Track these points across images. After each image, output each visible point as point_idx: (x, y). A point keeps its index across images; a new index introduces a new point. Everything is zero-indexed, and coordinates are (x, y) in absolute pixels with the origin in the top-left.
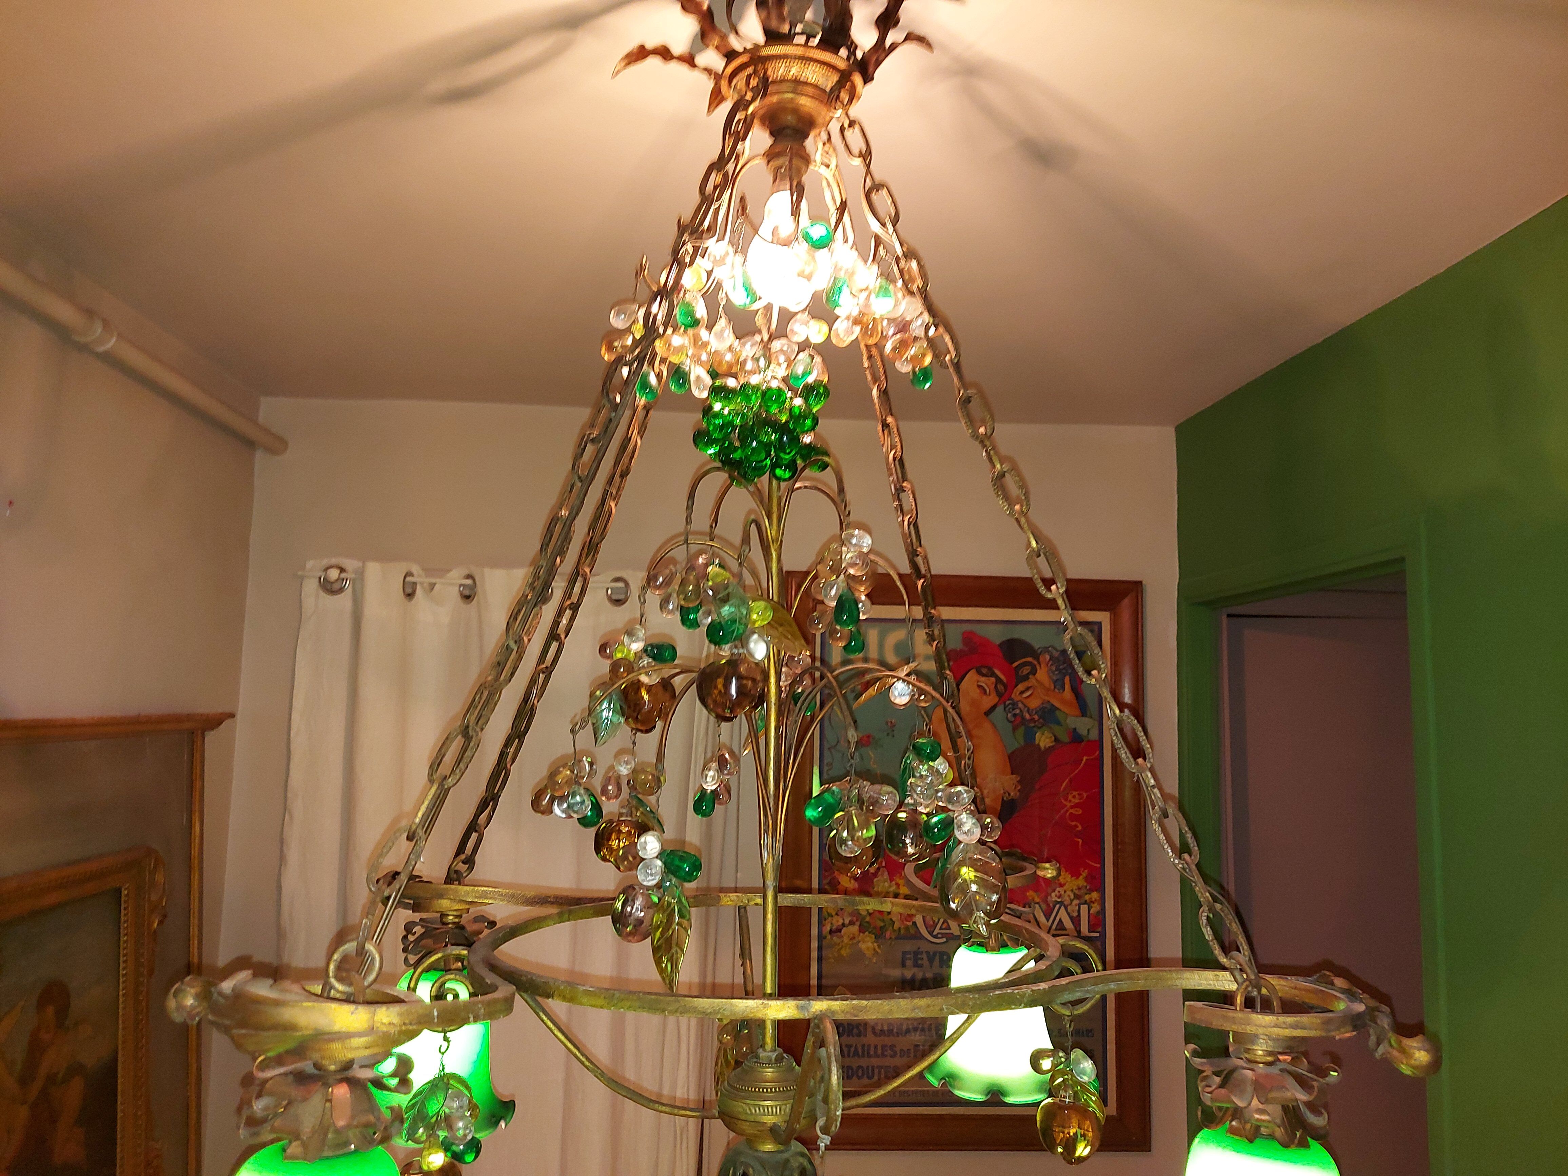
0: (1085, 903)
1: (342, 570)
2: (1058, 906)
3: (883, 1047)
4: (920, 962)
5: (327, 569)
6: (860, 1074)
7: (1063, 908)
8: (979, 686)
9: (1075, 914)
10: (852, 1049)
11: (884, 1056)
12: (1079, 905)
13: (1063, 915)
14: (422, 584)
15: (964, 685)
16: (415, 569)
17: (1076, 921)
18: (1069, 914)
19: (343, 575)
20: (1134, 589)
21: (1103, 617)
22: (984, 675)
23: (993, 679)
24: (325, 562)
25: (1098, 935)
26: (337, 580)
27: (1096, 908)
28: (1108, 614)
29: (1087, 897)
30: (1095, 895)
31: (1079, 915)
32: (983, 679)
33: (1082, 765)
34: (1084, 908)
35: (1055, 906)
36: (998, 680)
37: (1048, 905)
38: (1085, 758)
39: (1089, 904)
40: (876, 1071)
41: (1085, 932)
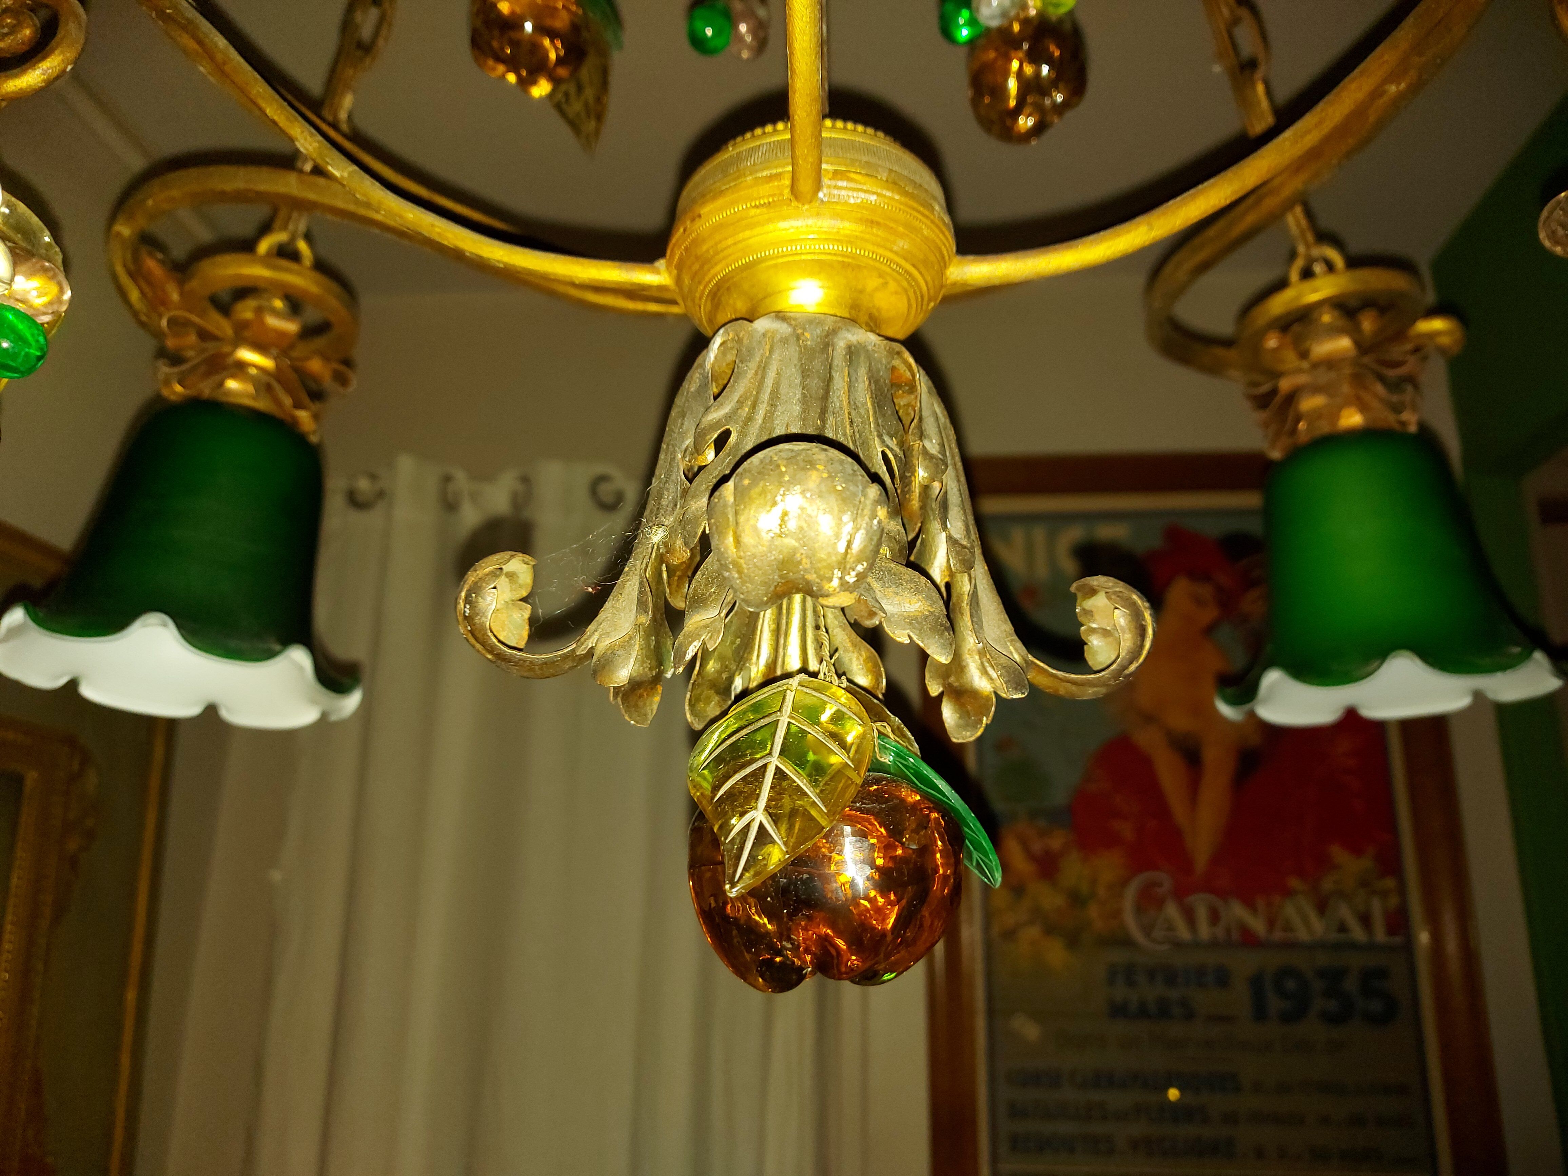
2: (1335, 898)
4: (1133, 978)
6: (1055, 1146)
7: (1343, 900)
9: (1363, 910)
11: (1090, 1120)
12: (1368, 897)
13: (1345, 912)
17: (1366, 920)
18: (1353, 909)
25: (1402, 940)
27: (1393, 901)
30: (1389, 883)
31: (1369, 912)
34: (1376, 901)
35: (1330, 899)
39: (1384, 894)
40: (1079, 1142)
41: (1380, 935)
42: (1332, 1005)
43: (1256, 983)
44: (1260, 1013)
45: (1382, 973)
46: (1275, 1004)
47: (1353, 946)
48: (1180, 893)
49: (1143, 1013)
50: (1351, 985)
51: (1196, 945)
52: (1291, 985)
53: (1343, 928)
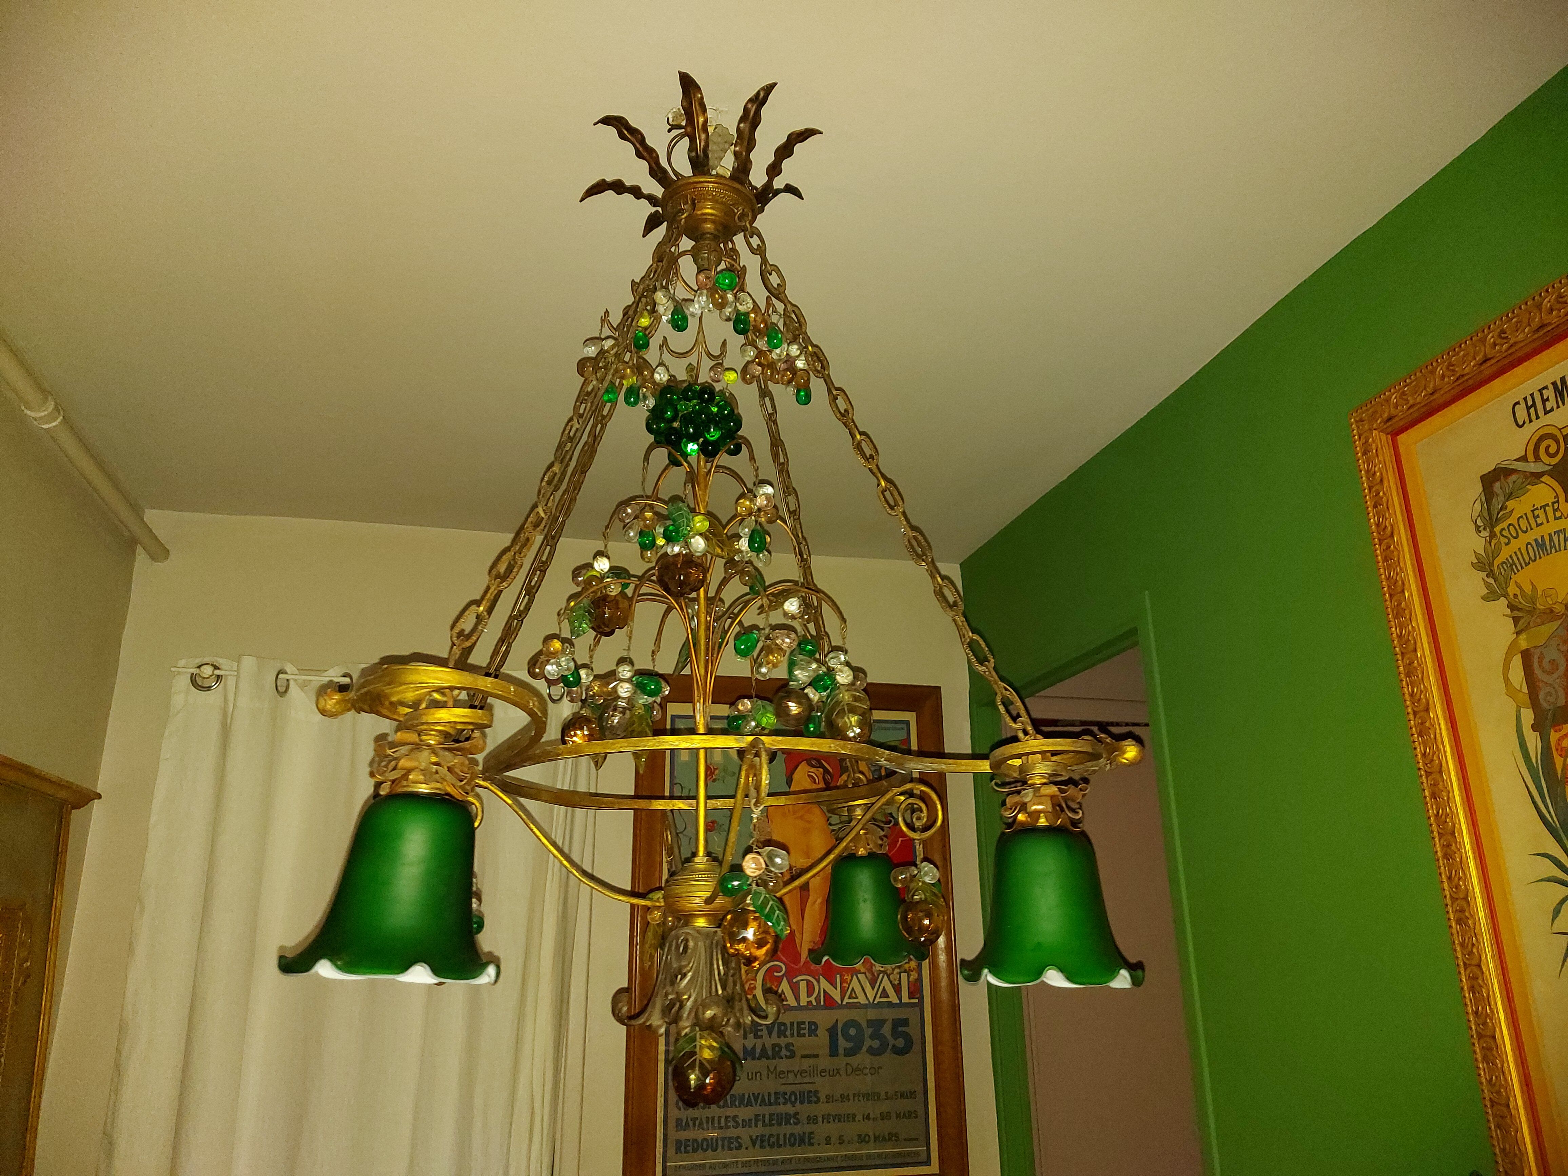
0: (905, 971)
1: (216, 668)
2: (882, 975)
3: (727, 1117)
4: (759, 1033)
5: (199, 667)
6: (705, 1147)
7: (885, 976)
8: (809, 776)
9: (896, 982)
10: (697, 1123)
11: (727, 1127)
12: (900, 974)
13: (886, 983)
14: (295, 680)
15: (796, 776)
16: (289, 668)
17: (897, 989)
18: (891, 982)
19: (217, 672)
20: (934, 693)
21: (910, 716)
22: (813, 766)
23: (821, 770)
24: (198, 661)
25: (916, 1001)
26: (211, 676)
27: (914, 976)
28: (914, 714)
29: (907, 966)
30: (913, 964)
31: (900, 984)
32: (813, 770)
33: (898, 846)
34: (904, 976)
35: (878, 976)
36: (826, 771)
37: (873, 974)
38: (900, 839)
39: (909, 972)
40: (720, 1143)
41: (905, 999)
42: (876, 1044)
43: (832, 1031)
44: (834, 1052)
45: (905, 1022)
46: (842, 1044)
47: (890, 1005)
48: (790, 974)
49: (764, 1054)
50: (886, 1030)
51: (799, 1008)
52: (852, 1032)
53: (885, 994)
